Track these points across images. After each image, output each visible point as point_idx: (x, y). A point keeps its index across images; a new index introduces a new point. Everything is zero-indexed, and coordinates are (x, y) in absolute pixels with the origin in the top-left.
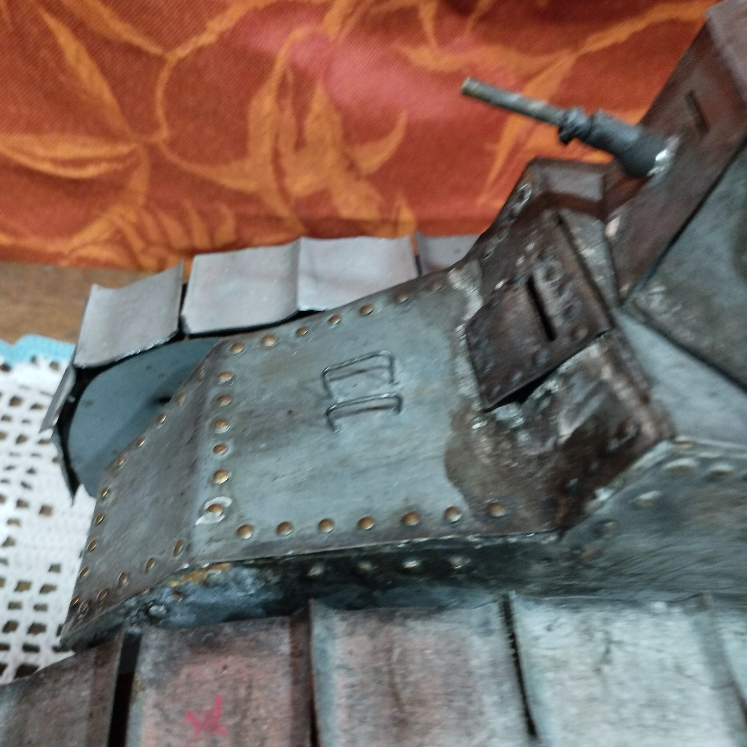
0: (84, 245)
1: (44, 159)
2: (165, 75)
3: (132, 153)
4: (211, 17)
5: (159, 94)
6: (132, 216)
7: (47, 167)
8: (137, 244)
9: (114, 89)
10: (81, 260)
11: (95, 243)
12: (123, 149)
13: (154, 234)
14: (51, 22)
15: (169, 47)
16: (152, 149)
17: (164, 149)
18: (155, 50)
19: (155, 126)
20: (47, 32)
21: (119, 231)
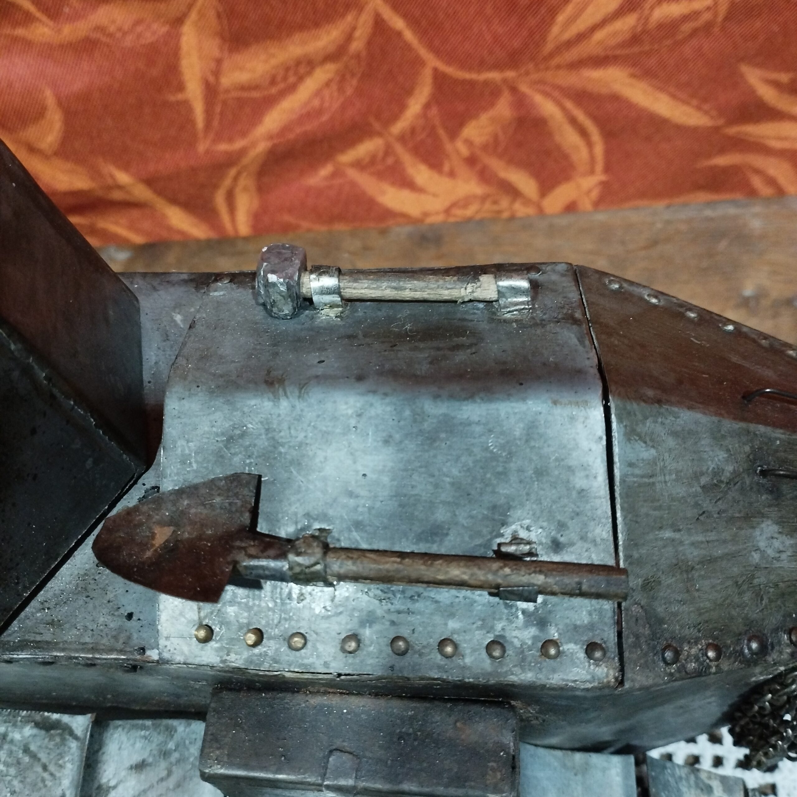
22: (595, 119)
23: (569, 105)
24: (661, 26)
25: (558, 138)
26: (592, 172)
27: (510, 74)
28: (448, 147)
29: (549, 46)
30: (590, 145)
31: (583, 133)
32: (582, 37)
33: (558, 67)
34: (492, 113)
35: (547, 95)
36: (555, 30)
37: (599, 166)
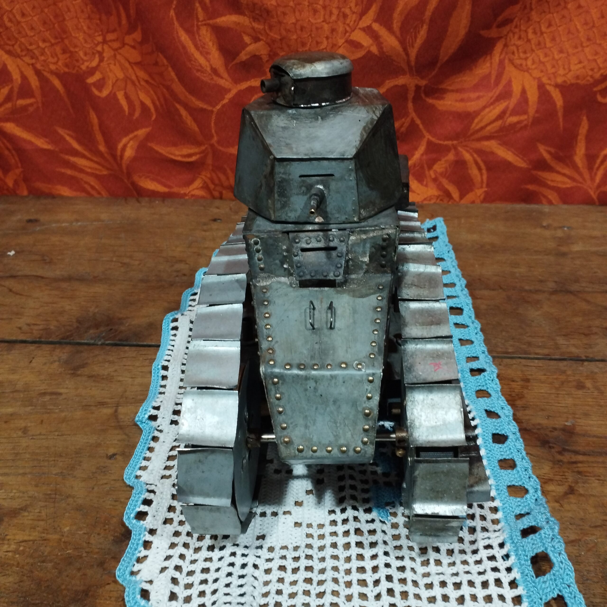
0: (194, 190)
1: (178, 156)
2: (214, 117)
3: (206, 148)
4: (226, 94)
5: (213, 125)
6: (209, 175)
7: (179, 159)
8: (212, 186)
9: (198, 126)
10: (193, 196)
11: (197, 189)
12: (203, 148)
13: (217, 182)
14: (178, 106)
15: (214, 107)
16: (212, 146)
17: (216, 145)
18: (210, 108)
19: (212, 136)
20: (177, 110)
21: (205, 182)
22: (485, 162)
23: (475, 156)
24: (510, 125)
25: (470, 171)
26: (482, 187)
27: (455, 142)
28: (427, 172)
29: (471, 131)
30: (481, 175)
31: (480, 169)
32: (482, 128)
33: (473, 140)
34: (446, 158)
35: (467, 151)
36: (474, 125)
37: (484, 185)
